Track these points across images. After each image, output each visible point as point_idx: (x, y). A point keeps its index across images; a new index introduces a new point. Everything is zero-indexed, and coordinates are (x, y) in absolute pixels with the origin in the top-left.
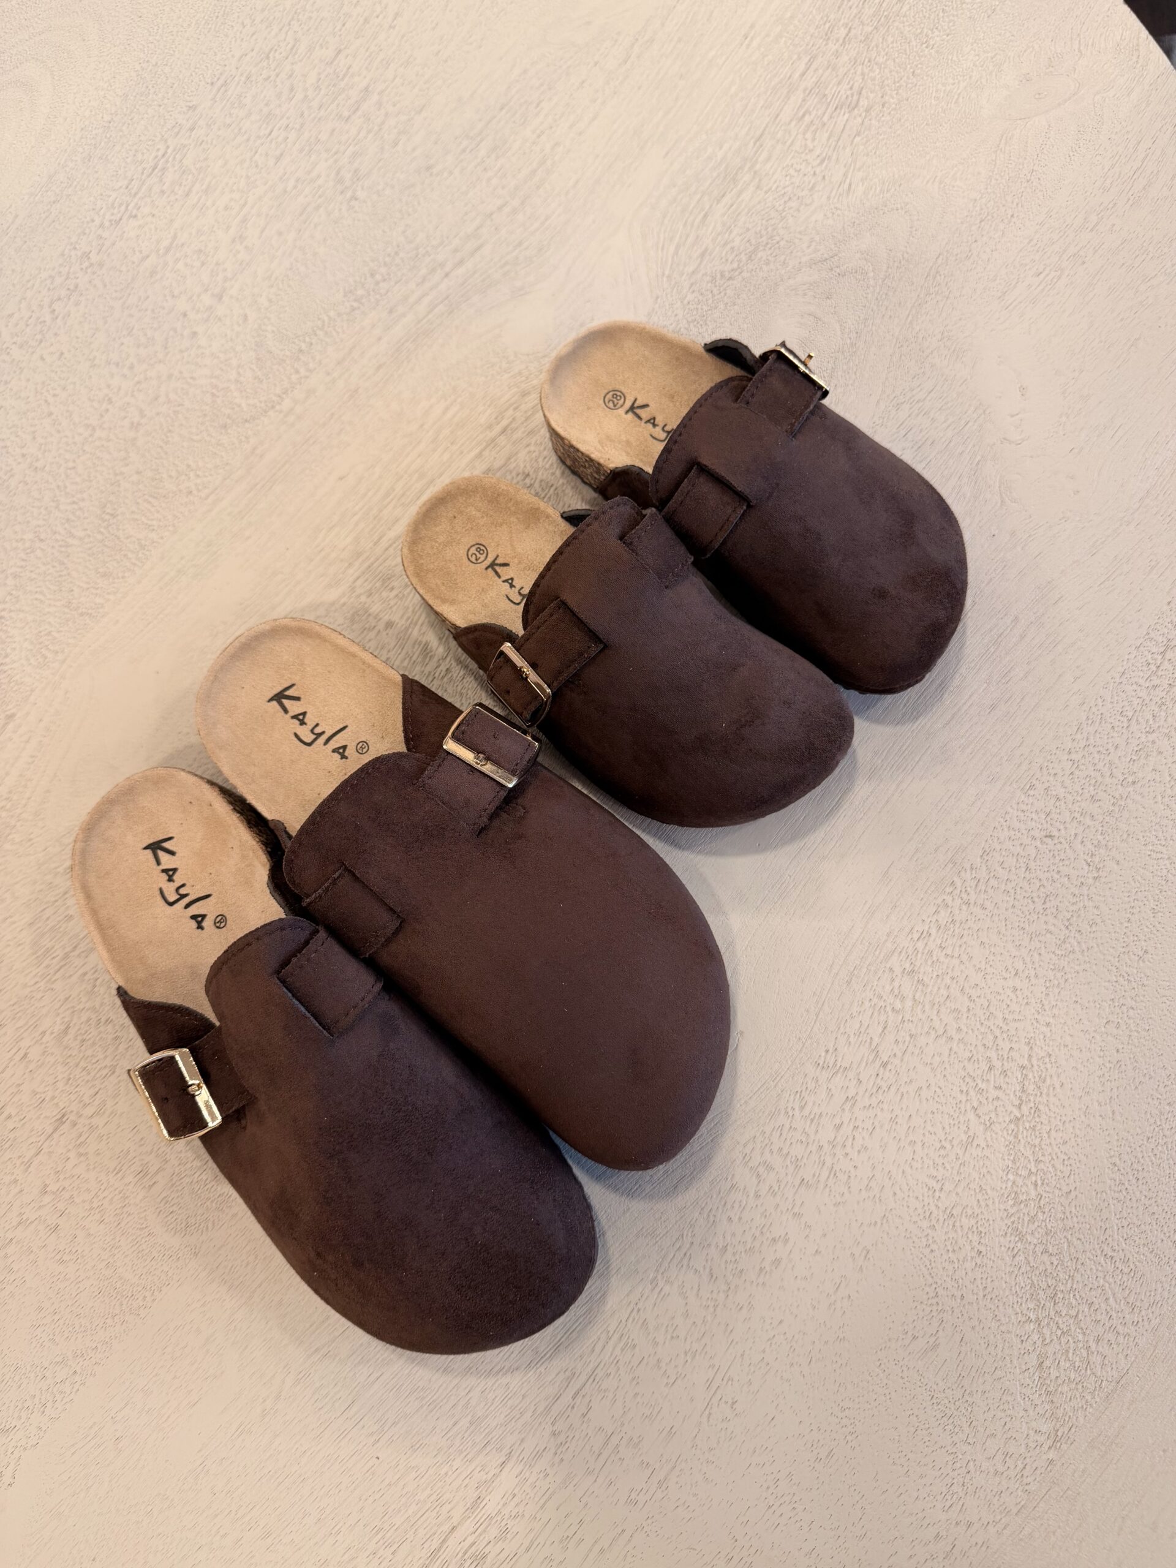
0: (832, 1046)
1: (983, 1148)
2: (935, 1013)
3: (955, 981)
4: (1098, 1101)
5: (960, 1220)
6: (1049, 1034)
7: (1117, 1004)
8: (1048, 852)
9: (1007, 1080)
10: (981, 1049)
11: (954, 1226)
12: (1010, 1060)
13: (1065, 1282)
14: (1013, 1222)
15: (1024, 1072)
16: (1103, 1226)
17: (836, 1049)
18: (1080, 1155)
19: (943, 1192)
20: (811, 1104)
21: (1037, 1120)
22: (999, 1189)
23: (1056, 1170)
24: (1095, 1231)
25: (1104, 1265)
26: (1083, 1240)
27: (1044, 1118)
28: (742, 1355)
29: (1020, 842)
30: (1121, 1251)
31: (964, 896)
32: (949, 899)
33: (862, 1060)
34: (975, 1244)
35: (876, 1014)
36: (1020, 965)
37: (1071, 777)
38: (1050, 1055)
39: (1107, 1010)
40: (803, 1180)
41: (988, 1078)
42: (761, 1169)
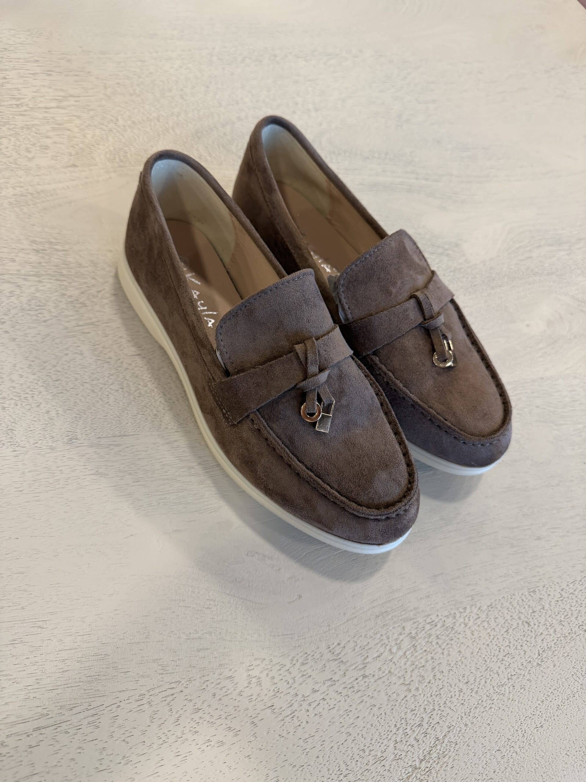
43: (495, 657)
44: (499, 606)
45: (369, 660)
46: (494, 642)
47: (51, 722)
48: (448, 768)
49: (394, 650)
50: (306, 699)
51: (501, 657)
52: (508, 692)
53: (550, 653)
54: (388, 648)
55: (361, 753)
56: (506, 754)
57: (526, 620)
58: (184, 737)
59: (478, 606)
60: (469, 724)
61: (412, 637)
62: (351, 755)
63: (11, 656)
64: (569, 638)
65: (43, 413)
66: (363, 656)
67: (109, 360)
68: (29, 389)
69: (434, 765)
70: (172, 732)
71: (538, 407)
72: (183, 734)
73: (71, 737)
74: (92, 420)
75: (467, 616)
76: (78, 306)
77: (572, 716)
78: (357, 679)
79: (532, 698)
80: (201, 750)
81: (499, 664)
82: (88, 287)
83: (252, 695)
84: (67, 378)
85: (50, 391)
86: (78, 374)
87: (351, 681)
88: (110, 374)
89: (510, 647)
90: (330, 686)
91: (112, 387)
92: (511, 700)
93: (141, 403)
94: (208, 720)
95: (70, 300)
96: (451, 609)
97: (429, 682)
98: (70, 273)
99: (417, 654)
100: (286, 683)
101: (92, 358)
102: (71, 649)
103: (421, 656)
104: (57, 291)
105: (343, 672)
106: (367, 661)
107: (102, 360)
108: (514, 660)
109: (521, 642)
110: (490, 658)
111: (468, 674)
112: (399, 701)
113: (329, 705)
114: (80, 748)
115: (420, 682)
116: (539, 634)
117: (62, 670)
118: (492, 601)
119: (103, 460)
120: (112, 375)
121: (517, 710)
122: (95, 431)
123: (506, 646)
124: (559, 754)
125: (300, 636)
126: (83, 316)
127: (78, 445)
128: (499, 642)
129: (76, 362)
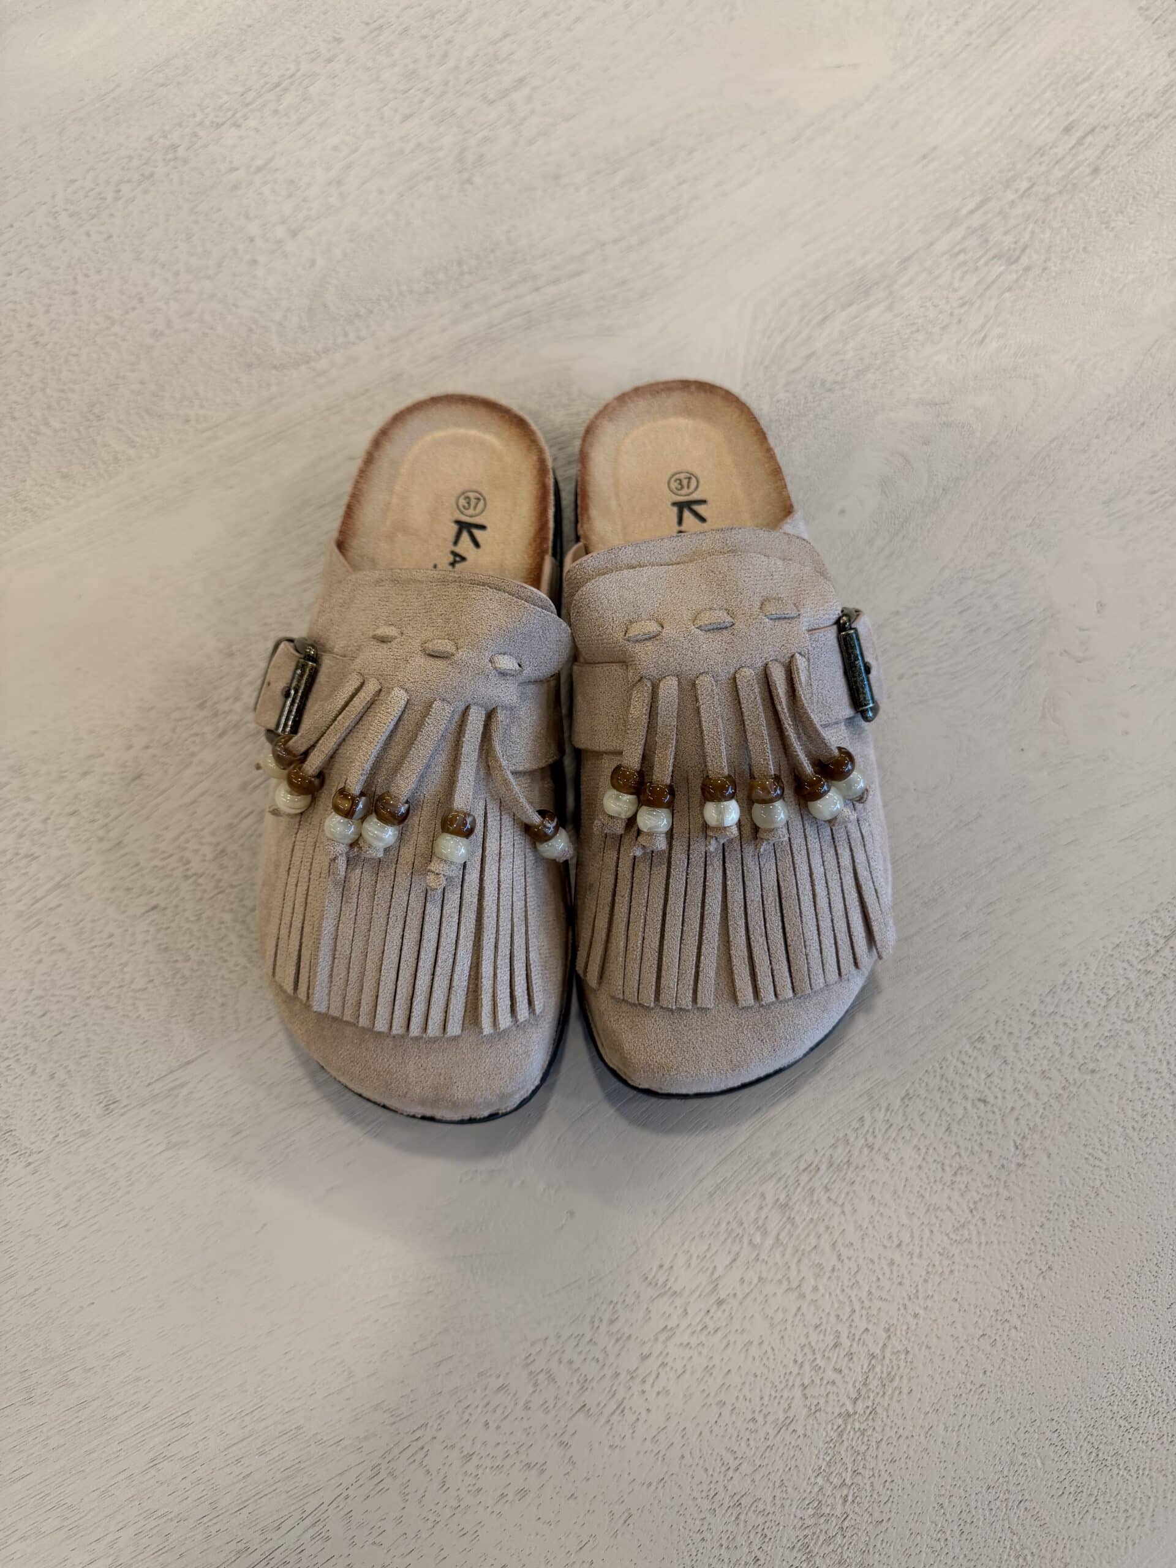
43: (938, 1183)
44: (923, 1092)
45: (720, 1271)
46: (929, 1159)
47: (257, 1556)
48: (904, 1396)
49: (757, 1239)
50: (634, 1375)
51: (948, 1178)
52: (975, 1233)
53: (1036, 1137)
54: (746, 1240)
55: (751, 1425)
56: (997, 1338)
57: (978, 1096)
58: (462, 1507)
59: (884, 1105)
60: (922, 1312)
61: (781, 1206)
62: (736, 1435)
63: (158, 1484)
64: (1066, 1096)
65: (45, 1081)
66: (707, 1269)
67: (109, 941)
68: (8, 1050)
69: (878, 1398)
70: (441, 1505)
72: (459, 1501)
74: (126, 1058)
75: (868, 1131)
76: (24, 862)
77: (1102, 1230)
78: (708, 1311)
79: (1021, 1226)
80: (495, 1514)
81: (948, 1191)
82: (25, 820)
83: (545, 1402)
84: (58, 1002)
85: (41, 1039)
86: (73, 987)
87: (699, 1319)
89: (960, 1156)
90: (668, 1338)
91: (133, 986)
92: (984, 1243)
93: (192, 994)
94: (490, 1465)
96: (838, 1130)
97: (833, 1270)
99: (799, 1230)
100: (594, 1364)
101: (82, 950)
102: (242, 1441)
103: (805, 1233)
105: (682, 1310)
106: (716, 1275)
107: (100, 946)
108: (973, 1175)
109: (978, 1138)
110: (929, 1188)
111: (898, 1230)
112: (790, 1319)
113: (676, 1371)
115: (817, 1276)
116: (1008, 1111)
117: (242, 1475)
119: (170, 1119)
120: (126, 964)
121: (999, 1257)
122: (139, 1075)
123: (953, 1157)
124: (1093, 1302)
126: (38, 879)
127: (123, 1111)
128: (938, 1155)
129: (60, 968)
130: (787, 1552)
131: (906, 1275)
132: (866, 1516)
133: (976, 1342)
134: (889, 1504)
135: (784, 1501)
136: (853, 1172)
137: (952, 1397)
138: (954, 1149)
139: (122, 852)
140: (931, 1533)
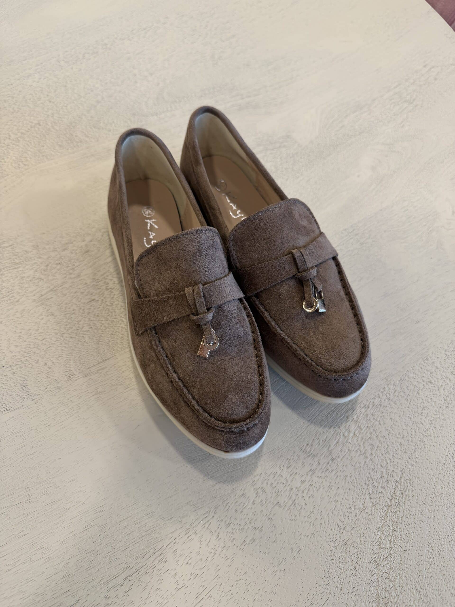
0: (311, 442)
1: (369, 515)
2: (362, 443)
3: (375, 431)
4: (428, 509)
5: (350, 548)
6: (412, 470)
7: (445, 466)
8: (428, 389)
9: (388, 485)
10: (379, 466)
11: (346, 550)
12: (391, 476)
13: (394, 597)
14: (375, 557)
15: (397, 484)
16: (418, 573)
17: (312, 445)
18: (415, 533)
19: (345, 530)
20: (293, 467)
21: (398, 509)
22: (372, 538)
23: (402, 537)
24: (414, 575)
25: (415, 594)
26: (407, 578)
27: (401, 509)
28: (220, 585)
29: (417, 380)
30: (425, 590)
31: (388, 395)
32: (381, 395)
33: (323, 454)
34: (354, 563)
35: (335, 434)
36: (406, 434)
37: (444, 361)
38: (410, 480)
39: (441, 467)
40: (278, 502)
41: (379, 481)
42: (260, 490)
43: (416, 413)
44: (407, 378)
45: (332, 446)
46: (412, 404)
47: (133, 570)
48: (411, 498)
49: (346, 434)
50: (299, 489)
51: (420, 411)
52: (432, 433)
53: (452, 396)
54: (341, 434)
55: (349, 510)
56: (445, 474)
57: (428, 380)
58: (227, 546)
59: (392, 383)
60: (414, 464)
62: (343, 514)
63: (88, 538)
65: (42, 366)
66: (327, 446)
67: (73, 312)
68: (26, 353)
69: (400, 499)
70: (217, 546)
71: (385, 231)
72: (225, 544)
73: (151, 575)
74: (79, 357)
75: (387, 393)
76: (36, 281)
78: (328, 463)
80: (241, 549)
81: (420, 417)
82: (38, 265)
83: (262, 501)
84: (49, 335)
85: (41, 349)
86: (56, 329)
87: (325, 466)
88: (78, 321)
89: (423, 403)
90: (312, 474)
91: (83, 329)
92: (436, 437)
93: (108, 333)
94: (238, 528)
95: (28, 279)
96: (375, 392)
97: (378, 447)
98: (21, 260)
99: (363, 431)
100: (281, 485)
101: (62, 315)
102: (126, 518)
103: (365, 432)
104: (17, 277)
105: (318, 462)
106: (331, 448)
107: (69, 314)
108: (429, 410)
109: (430, 396)
110: (413, 415)
111: (402, 431)
112: (362, 466)
113: (316, 487)
114: (160, 580)
115: (372, 449)
116: (440, 386)
117: (127, 534)
118: (401, 377)
119: (97, 383)
120: (80, 321)
121: (443, 442)
122: (84, 364)
123: (421, 403)
125: (279, 449)
126: (43, 288)
127: (76, 379)
128: (415, 402)
129: (51, 322)
130: (368, 564)
131: (407, 449)
132: (400, 549)
133: (437, 476)
134: (409, 543)
135: (365, 542)
136: (382, 408)
137: (430, 498)
138: (421, 401)
139: (79, 279)
140: (427, 555)
